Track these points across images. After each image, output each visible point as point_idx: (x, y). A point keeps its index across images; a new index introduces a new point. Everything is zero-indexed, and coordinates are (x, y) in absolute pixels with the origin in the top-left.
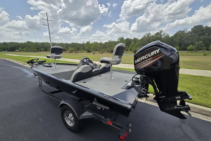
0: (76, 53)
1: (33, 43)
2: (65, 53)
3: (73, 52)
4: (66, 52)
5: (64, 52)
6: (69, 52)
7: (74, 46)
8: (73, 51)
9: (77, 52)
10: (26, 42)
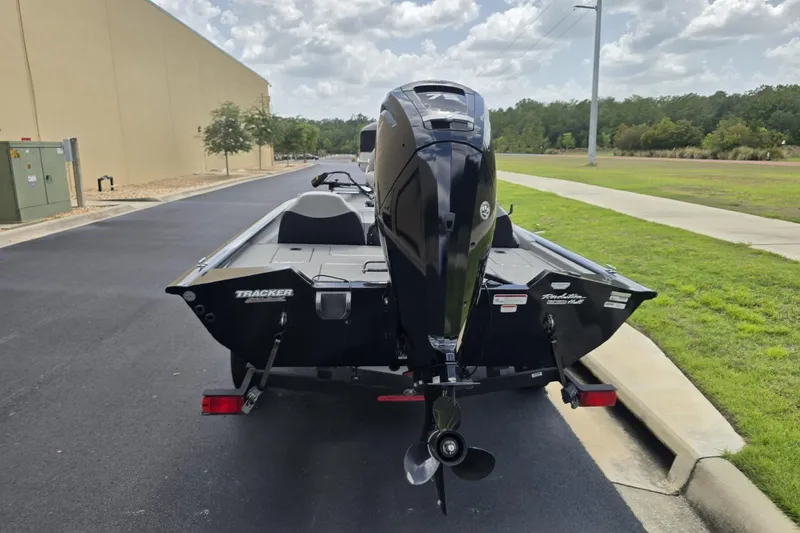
0: (754, 158)
1: (541, 105)
2: (682, 156)
3: (731, 154)
4: (689, 150)
5: (678, 152)
6: (706, 152)
7: (773, 109)
8: (737, 145)
9: (761, 153)
10: (514, 107)
